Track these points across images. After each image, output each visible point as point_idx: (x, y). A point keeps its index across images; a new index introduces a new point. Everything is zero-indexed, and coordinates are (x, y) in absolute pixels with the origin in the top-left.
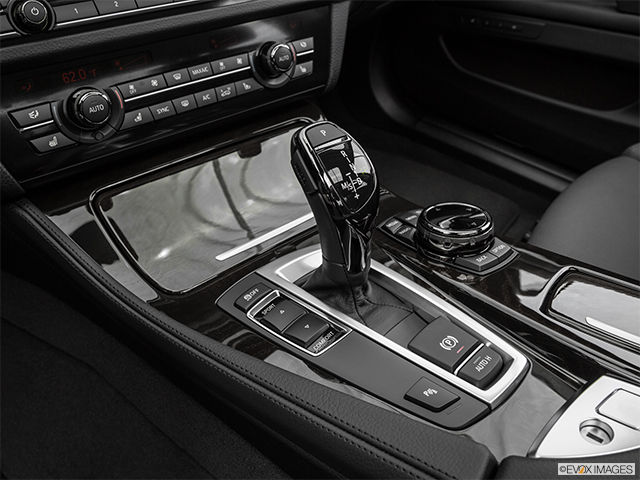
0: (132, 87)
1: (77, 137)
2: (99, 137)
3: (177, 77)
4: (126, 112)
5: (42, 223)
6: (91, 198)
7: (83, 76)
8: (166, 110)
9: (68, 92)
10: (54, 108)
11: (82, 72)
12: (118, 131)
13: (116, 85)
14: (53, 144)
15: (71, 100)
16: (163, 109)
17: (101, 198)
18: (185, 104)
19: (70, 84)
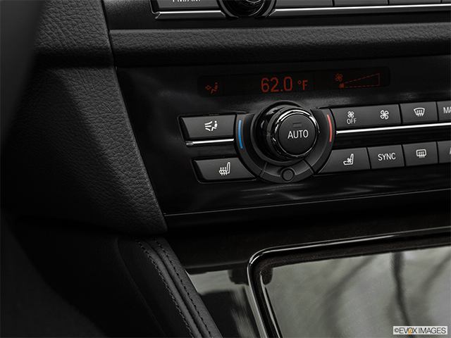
0: (351, 114)
1: (257, 169)
2: (288, 176)
3: (420, 112)
4: (334, 148)
5: (178, 280)
6: (252, 260)
7: (288, 87)
8: (391, 157)
9: (263, 105)
10: (240, 123)
11: (288, 81)
12: (316, 173)
13: (330, 107)
14: (224, 172)
15: (264, 117)
16: (387, 155)
17: (264, 265)
18: (421, 154)
19: (269, 95)
